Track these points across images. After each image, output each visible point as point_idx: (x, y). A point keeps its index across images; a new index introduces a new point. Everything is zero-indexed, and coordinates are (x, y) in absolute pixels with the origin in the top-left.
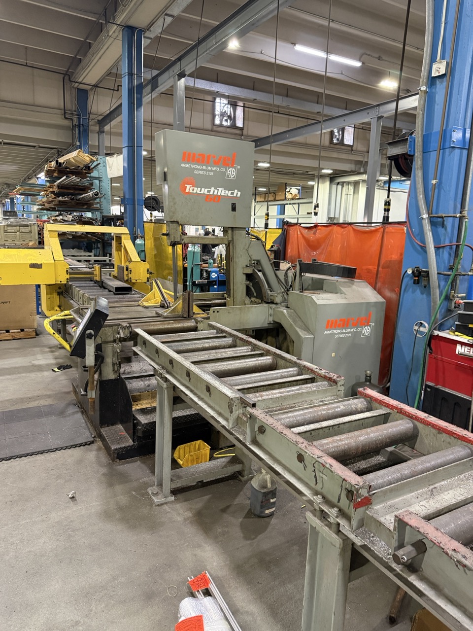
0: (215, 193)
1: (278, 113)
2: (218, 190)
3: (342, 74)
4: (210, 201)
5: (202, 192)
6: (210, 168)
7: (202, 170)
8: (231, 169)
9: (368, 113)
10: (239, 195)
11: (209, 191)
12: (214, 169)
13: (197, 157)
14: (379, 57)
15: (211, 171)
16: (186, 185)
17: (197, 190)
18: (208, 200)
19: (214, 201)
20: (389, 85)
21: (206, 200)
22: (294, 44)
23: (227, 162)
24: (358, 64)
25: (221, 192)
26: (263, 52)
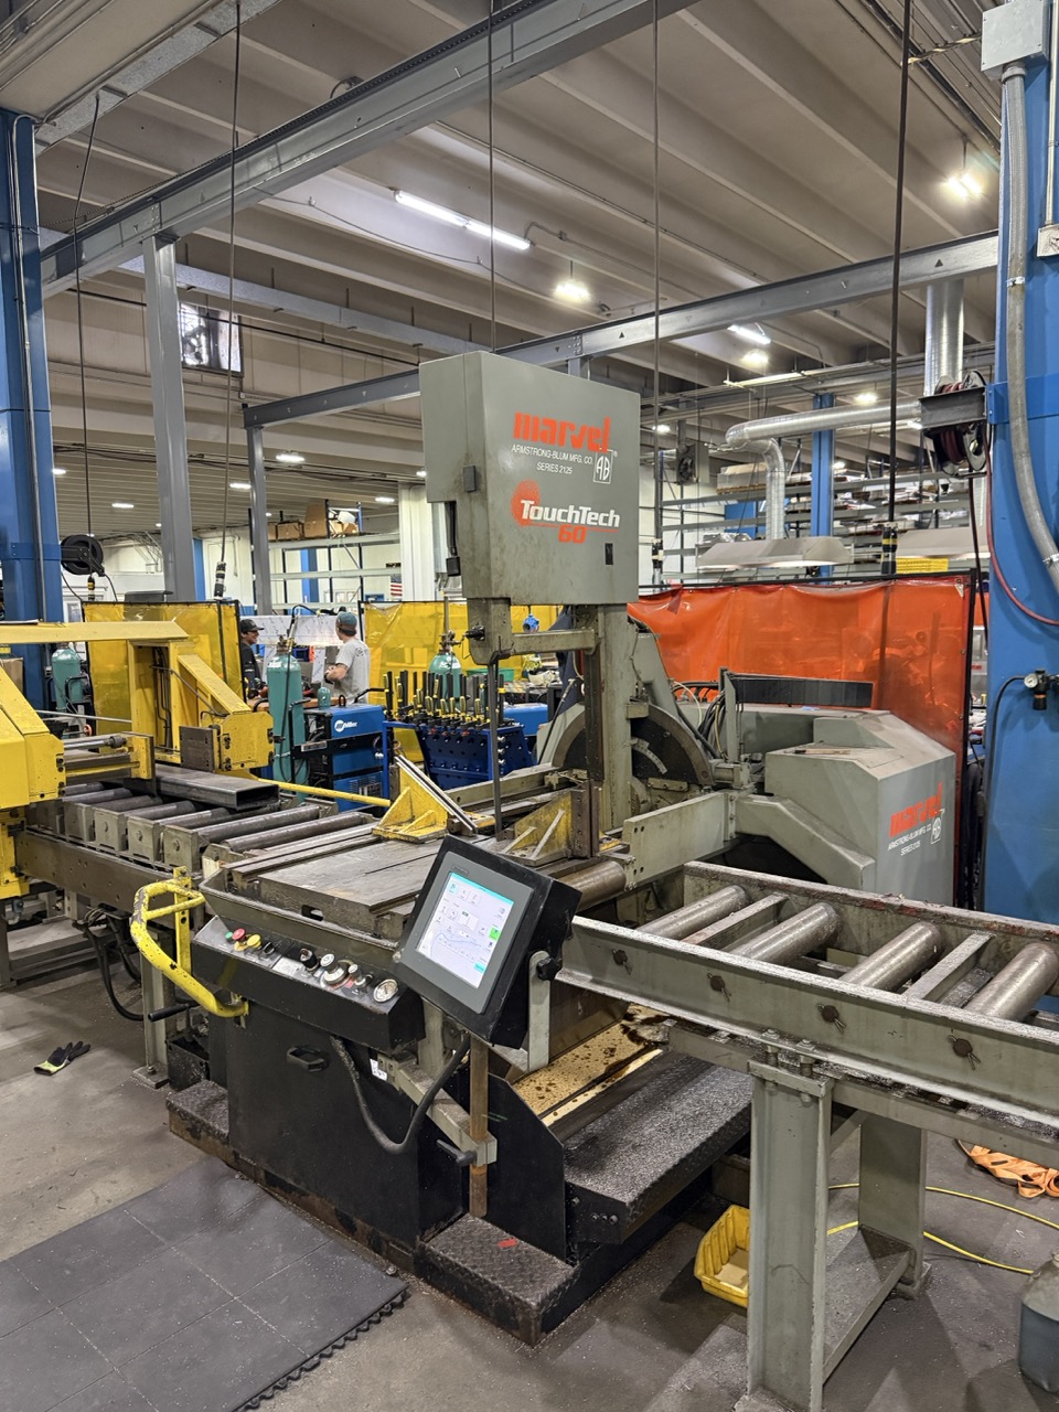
0: (576, 521)
1: (323, 342)
2: (581, 511)
3: (479, 263)
4: (568, 540)
5: (553, 519)
6: (565, 457)
7: (551, 461)
8: (602, 458)
9: (557, 349)
10: (617, 524)
11: (565, 516)
12: (573, 458)
13: (542, 428)
14: (561, 233)
15: (567, 463)
16: (523, 502)
17: (543, 514)
18: (565, 536)
19: (575, 541)
20: (572, 293)
21: (561, 539)
22: (395, 190)
23: (595, 440)
24: (522, 245)
25: (586, 516)
26: (313, 203)
